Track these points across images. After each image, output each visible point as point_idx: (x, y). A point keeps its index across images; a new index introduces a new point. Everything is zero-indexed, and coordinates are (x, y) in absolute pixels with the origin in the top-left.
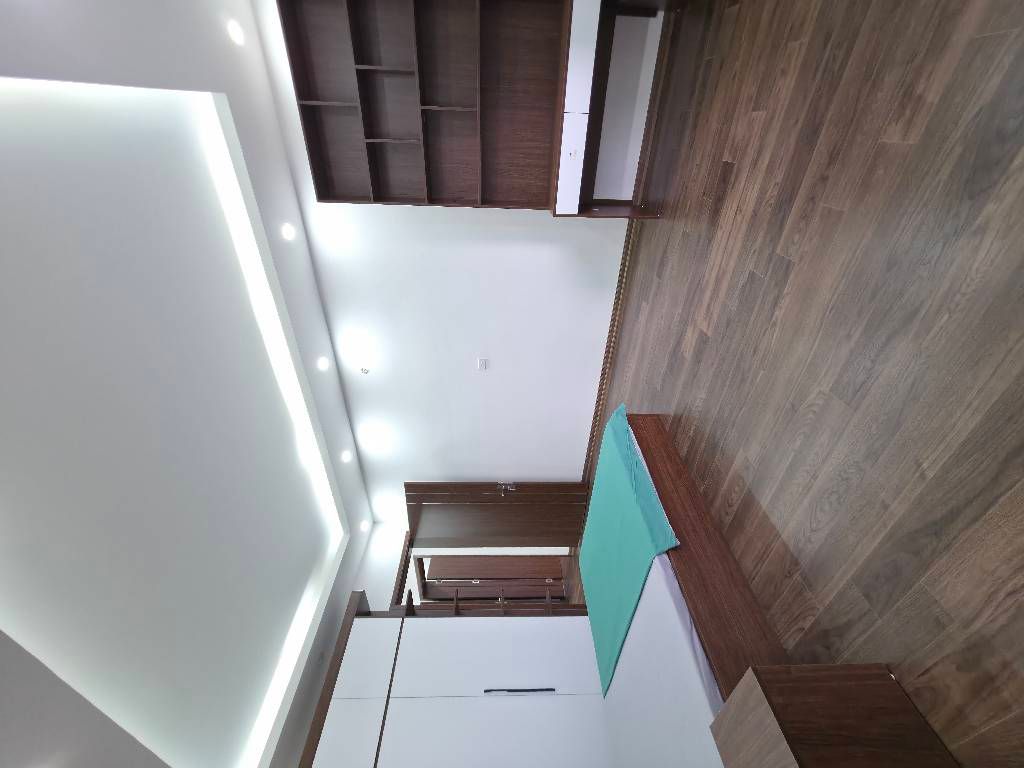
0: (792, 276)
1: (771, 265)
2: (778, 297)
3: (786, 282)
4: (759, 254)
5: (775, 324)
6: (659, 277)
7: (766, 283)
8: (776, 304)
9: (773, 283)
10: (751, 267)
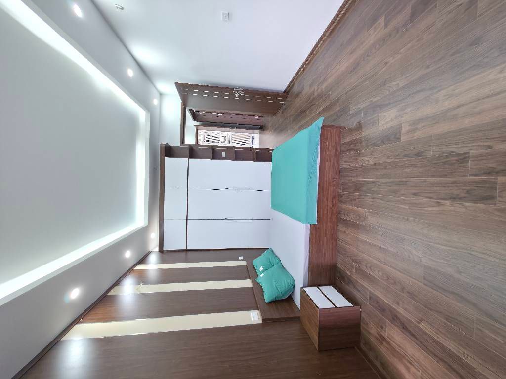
0: (482, 206)
1: (484, 177)
2: (460, 199)
3: (474, 201)
4: (488, 155)
5: (439, 204)
6: (413, 15)
7: (465, 179)
8: (454, 199)
9: (468, 188)
10: (473, 152)
